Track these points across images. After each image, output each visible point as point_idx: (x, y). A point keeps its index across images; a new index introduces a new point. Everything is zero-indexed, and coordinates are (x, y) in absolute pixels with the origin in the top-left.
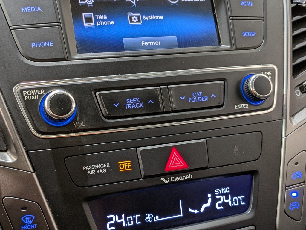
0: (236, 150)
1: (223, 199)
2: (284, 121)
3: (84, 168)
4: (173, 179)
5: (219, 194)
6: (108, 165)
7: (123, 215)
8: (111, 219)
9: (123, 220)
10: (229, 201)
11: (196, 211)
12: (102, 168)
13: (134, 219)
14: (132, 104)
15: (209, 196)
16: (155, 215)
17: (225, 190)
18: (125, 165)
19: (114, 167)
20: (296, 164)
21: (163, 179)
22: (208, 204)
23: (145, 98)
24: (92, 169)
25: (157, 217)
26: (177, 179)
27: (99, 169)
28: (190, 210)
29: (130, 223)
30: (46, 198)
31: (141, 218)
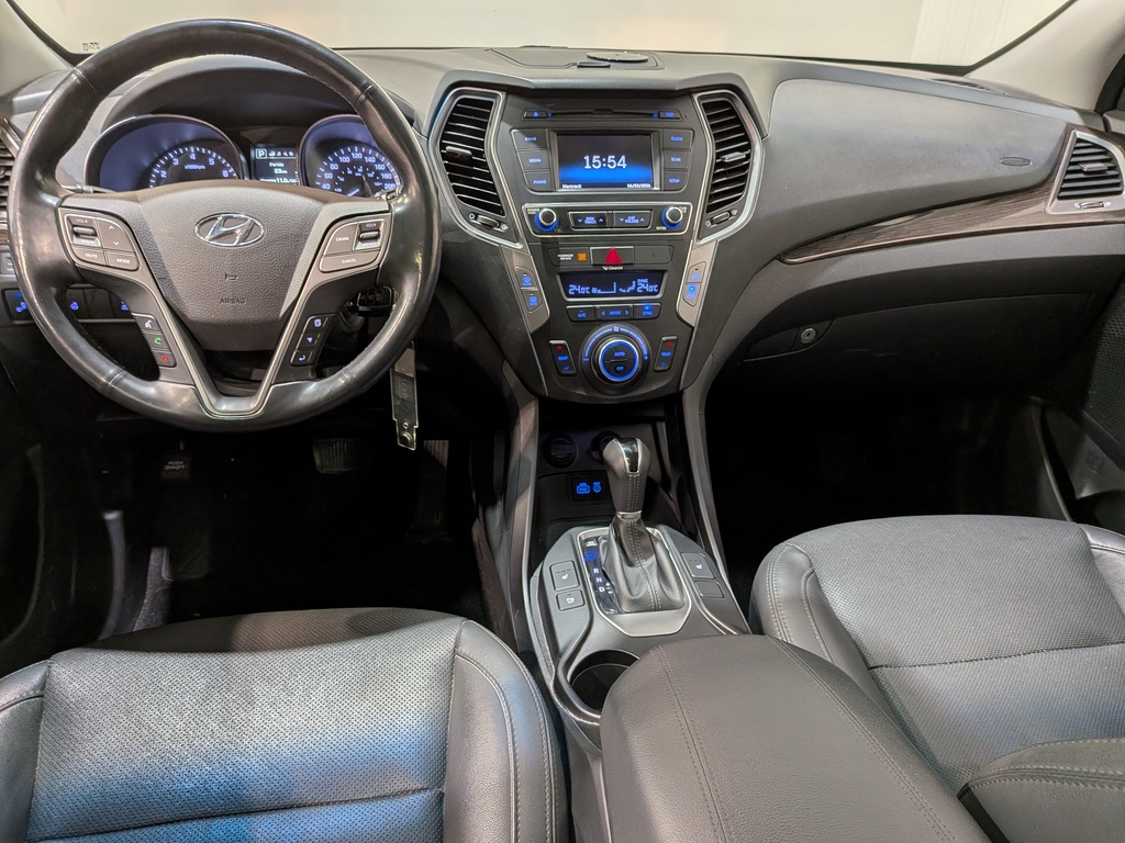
1: (643, 286)
2: (691, 241)
3: (558, 255)
4: (611, 268)
5: (640, 283)
6: (572, 255)
7: (579, 287)
8: (572, 288)
9: (579, 289)
10: (646, 287)
11: (625, 291)
12: (568, 257)
13: (585, 290)
14: (590, 220)
15: (634, 282)
16: (597, 290)
17: (646, 281)
18: (582, 257)
19: (576, 257)
21: (603, 267)
22: (633, 288)
23: (597, 217)
24: (563, 257)
25: (599, 291)
26: (613, 268)
28: (621, 289)
29: (583, 291)
31: (590, 290)
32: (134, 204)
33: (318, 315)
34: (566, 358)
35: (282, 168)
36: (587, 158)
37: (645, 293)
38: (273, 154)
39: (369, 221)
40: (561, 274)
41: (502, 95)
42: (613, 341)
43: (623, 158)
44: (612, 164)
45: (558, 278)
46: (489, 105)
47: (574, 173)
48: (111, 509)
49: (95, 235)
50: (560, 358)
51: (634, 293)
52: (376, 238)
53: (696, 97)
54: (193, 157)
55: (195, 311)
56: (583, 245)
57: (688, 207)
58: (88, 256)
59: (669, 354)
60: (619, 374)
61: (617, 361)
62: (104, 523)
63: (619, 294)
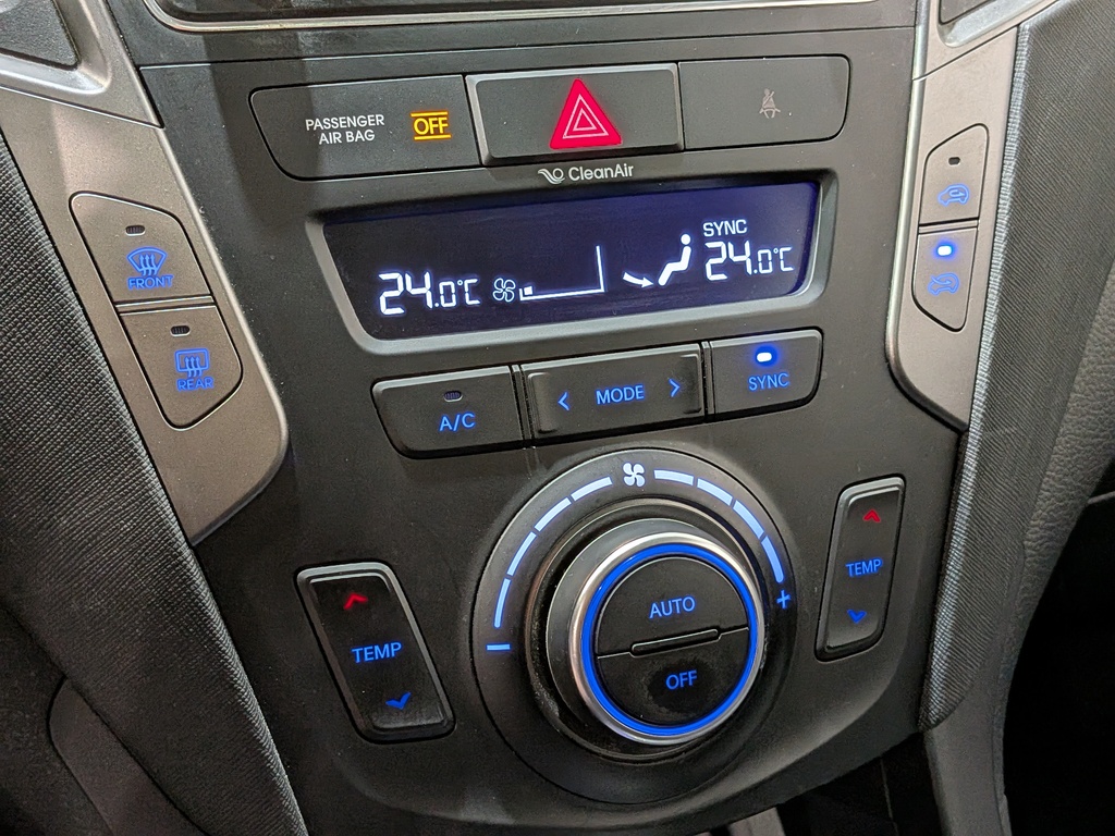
0: (768, 104)
1: (727, 251)
2: (920, 30)
3: (309, 123)
4: (576, 174)
5: (716, 238)
6: (380, 120)
7: (427, 277)
8: (392, 285)
9: (426, 290)
10: (746, 258)
11: (645, 283)
12: (360, 128)
13: (460, 291)
15: (686, 239)
16: (521, 285)
17: (734, 227)
18: (430, 125)
19: (397, 129)
20: (955, 160)
21: (544, 171)
22: (682, 265)
24: (333, 130)
25: (529, 290)
26: (587, 175)
27: (354, 130)
28: (627, 277)
29: (448, 299)
30: (199, 206)
31: (481, 290)
34: (390, 650)
37: (741, 285)
40: (331, 219)
42: (624, 547)
45: (316, 237)
50: (363, 654)
51: (690, 289)
59: (871, 566)
63: (622, 299)
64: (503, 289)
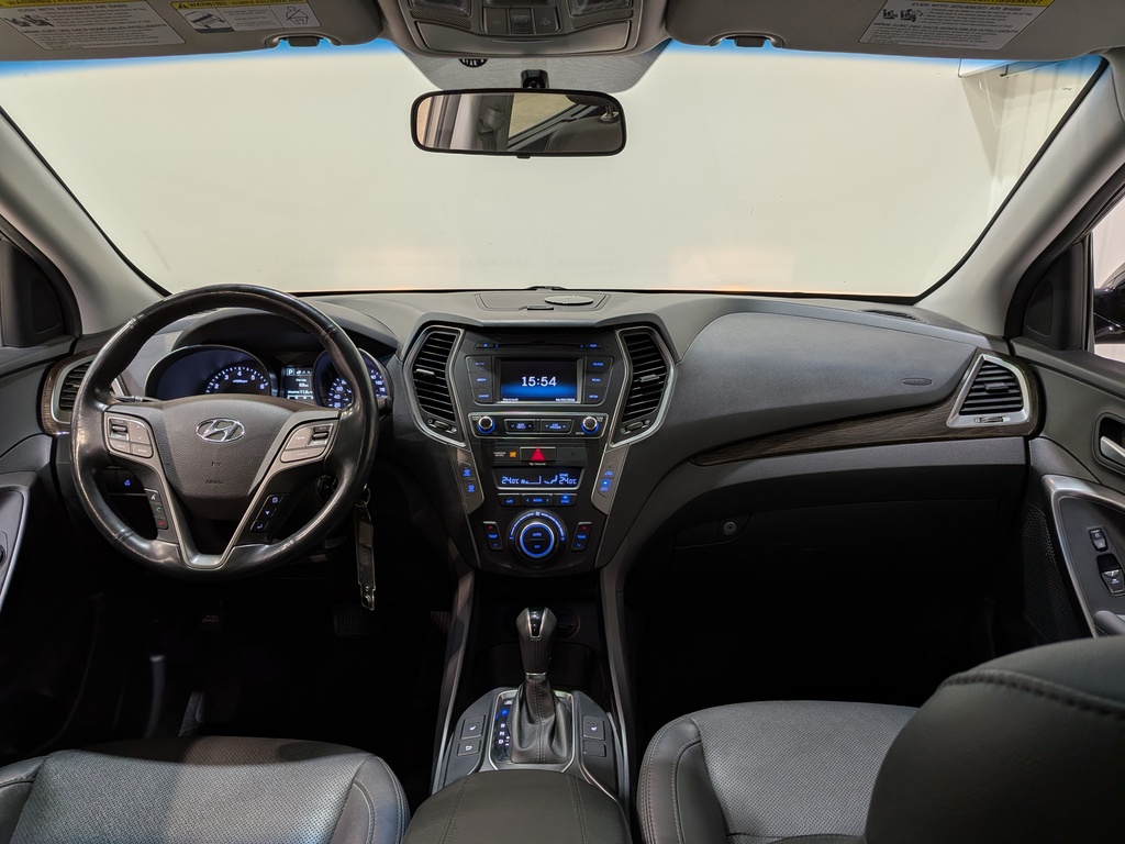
7: (510, 478)
8: (504, 479)
12: (501, 454)
13: (516, 481)
14: (520, 426)
16: (527, 481)
17: (567, 475)
18: (513, 454)
19: (508, 454)
21: (528, 463)
22: (555, 480)
23: (527, 424)
24: (497, 454)
28: (544, 481)
31: (519, 481)
32: (159, 411)
33: (276, 494)
34: (496, 536)
35: (305, 383)
36: (524, 378)
37: (565, 485)
38: (299, 372)
39: (321, 425)
40: (496, 468)
41: (462, 331)
42: (536, 523)
43: (554, 379)
44: (544, 383)
45: (493, 470)
46: (452, 338)
47: (514, 389)
48: (156, 653)
49: (126, 431)
50: (491, 536)
51: (557, 485)
52: (325, 437)
53: (617, 332)
54: (240, 374)
55: (188, 488)
56: (515, 445)
57: (605, 418)
58: (119, 446)
59: (584, 537)
60: (538, 551)
61: (537, 540)
62: (150, 664)
63: (543, 485)
64: (523, 482)
